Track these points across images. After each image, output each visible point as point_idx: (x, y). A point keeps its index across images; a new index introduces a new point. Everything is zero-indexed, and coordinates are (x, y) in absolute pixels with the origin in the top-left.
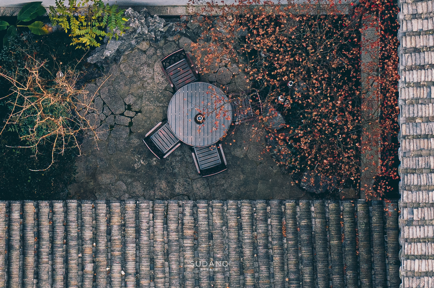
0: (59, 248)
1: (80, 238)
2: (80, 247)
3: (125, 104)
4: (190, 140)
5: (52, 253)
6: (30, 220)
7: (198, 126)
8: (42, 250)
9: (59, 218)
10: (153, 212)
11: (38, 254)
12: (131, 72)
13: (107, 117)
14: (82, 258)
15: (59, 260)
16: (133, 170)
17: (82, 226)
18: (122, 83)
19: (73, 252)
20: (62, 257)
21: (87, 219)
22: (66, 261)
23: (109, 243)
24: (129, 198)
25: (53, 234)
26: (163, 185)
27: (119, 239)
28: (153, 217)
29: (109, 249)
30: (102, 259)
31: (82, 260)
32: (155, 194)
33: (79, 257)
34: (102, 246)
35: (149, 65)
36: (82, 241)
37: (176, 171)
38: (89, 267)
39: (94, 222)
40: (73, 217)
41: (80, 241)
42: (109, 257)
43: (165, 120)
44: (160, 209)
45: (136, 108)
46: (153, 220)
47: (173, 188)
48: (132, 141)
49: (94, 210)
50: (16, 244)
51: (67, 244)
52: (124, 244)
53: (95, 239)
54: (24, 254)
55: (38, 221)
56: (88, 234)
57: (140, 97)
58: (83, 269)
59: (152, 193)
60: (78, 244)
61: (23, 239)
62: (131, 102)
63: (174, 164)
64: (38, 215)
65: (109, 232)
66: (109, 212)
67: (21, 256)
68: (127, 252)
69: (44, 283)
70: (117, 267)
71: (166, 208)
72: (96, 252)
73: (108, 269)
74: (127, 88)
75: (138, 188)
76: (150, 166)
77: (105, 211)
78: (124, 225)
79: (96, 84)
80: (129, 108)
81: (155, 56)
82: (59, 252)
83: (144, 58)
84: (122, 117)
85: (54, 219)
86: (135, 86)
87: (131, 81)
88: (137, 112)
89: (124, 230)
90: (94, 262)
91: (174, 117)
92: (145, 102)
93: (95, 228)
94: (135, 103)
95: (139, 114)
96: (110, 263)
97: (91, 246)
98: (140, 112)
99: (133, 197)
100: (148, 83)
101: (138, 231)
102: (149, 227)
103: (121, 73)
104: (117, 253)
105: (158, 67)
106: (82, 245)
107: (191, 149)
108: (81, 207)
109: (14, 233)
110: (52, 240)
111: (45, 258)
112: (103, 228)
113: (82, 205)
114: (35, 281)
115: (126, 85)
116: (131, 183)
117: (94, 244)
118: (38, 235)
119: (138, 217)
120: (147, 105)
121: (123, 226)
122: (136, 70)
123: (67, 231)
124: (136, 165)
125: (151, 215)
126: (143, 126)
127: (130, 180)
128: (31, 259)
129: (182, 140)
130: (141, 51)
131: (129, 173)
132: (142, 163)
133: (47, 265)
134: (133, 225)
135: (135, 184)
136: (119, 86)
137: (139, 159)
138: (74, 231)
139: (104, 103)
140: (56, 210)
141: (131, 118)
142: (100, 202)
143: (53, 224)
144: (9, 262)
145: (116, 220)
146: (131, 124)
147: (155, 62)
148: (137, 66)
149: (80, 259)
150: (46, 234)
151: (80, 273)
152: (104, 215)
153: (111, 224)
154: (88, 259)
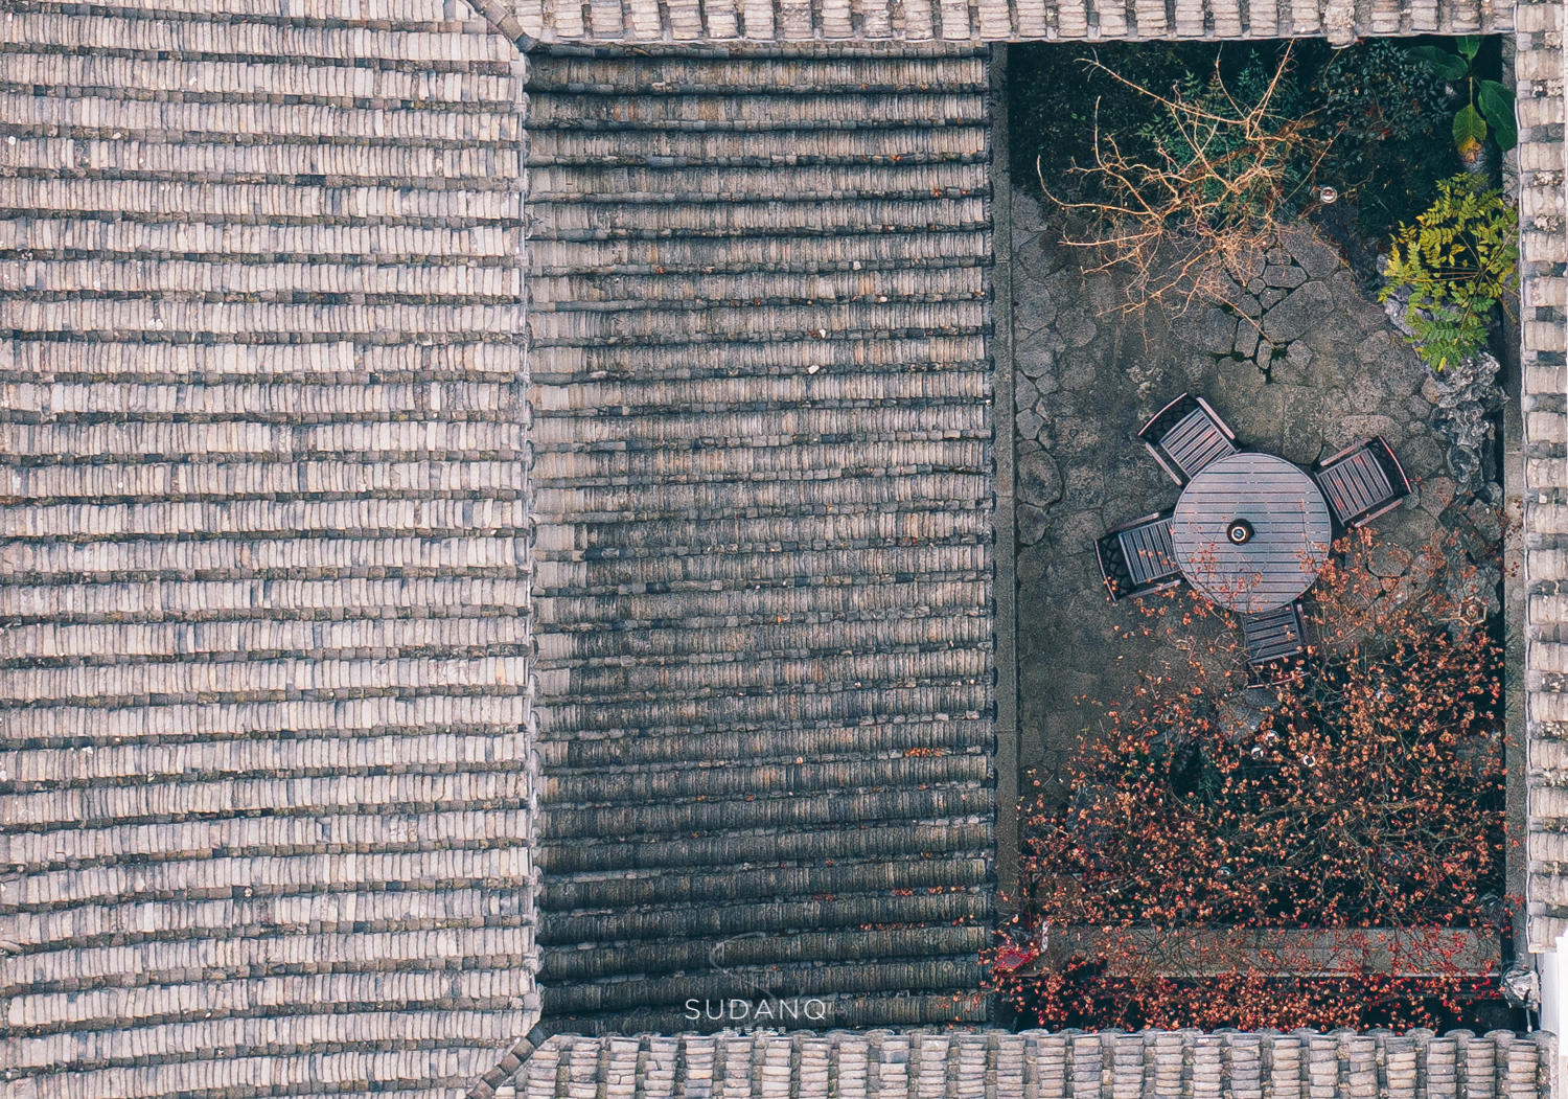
0: (874, 216)
1: (899, 266)
2: (876, 266)
3: (1288, 343)
4: (1190, 508)
5: (861, 198)
6: (941, 144)
7: (1224, 528)
8: (868, 174)
9: (947, 214)
11: (857, 164)
12: (1367, 358)
13: (1257, 297)
14: (850, 271)
15: (842, 216)
16: (1124, 365)
17: (927, 269)
18: (1340, 334)
19: (864, 249)
20: (851, 223)
21: (945, 282)
22: (841, 233)
23: (886, 334)
25: (908, 200)
26: (1087, 439)
27: (895, 358)
28: (950, 439)
29: (870, 336)
30: (846, 319)
31: (843, 271)
33: (851, 263)
34: (877, 318)
35: (1384, 401)
36: (890, 271)
37: (1124, 471)
38: (825, 288)
39: (939, 298)
40: (948, 245)
41: (892, 265)
42: (851, 336)
43: (1242, 445)
45: (1279, 370)
46: (944, 439)
47: (1079, 462)
48: (1196, 361)
49: (969, 296)
50: (882, 111)
51: (885, 232)
52: (884, 371)
53: (896, 300)
54: (858, 130)
55: (939, 163)
56: (907, 284)
57: (1305, 381)
58: (822, 273)
60: (883, 261)
61: (896, 127)
62: (1293, 358)
63: (1140, 463)
64: (956, 162)
65: (913, 334)
66: (962, 334)
67: (853, 125)
68: (864, 379)
69: (786, 181)
70: (825, 354)
72: (862, 303)
73: (823, 333)
74: (1329, 348)
75: (1080, 376)
76: (1134, 405)
77: (963, 323)
78: (931, 370)
79: (1338, 269)
80: (1279, 354)
81: (1407, 417)
82: (863, 216)
83: (1403, 389)
84: (1255, 337)
85: (945, 202)
86: (1334, 368)
87: (1346, 357)
88: (1267, 372)
89: (918, 370)
90: (840, 298)
91: (1243, 468)
92: (1293, 393)
93: (923, 302)
94: (1291, 367)
95: (1264, 378)
96: (836, 338)
97: (879, 291)
98: (1269, 380)
100: (1340, 399)
101: (916, 404)
102: (927, 430)
103: (1365, 333)
104: (860, 354)
105: (1378, 424)
106: (880, 271)
107: (1168, 512)
108: (975, 266)
109: (910, 105)
110: (893, 198)
111: (848, 182)
112: (923, 319)
113: (979, 269)
114: (792, 159)
115: (1336, 344)
116: (1091, 358)
117: (884, 299)
118: (905, 164)
119: (950, 402)
120: (1286, 397)
121: (928, 368)
122: (1373, 370)
123: (914, 232)
124: (1136, 369)
125: (957, 435)
126: (1233, 388)
127: (1099, 354)
128: (844, 147)
129: (1190, 487)
130: (1421, 383)
131: (1118, 353)
132: (1143, 386)
133: (830, 187)
134: (930, 393)
135: (1090, 367)
136: (1333, 329)
137: (1152, 379)
138: (913, 249)
139: (1290, 291)
140: (966, 205)
141: (1254, 359)
142: (986, 310)
143: (932, 198)
144: (837, 94)
145: (941, 351)
146: (1239, 357)
147: (1394, 417)
148: (1383, 373)
149: (847, 265)
150: (904, 182)
151: (813, 267)
152: (955, 322)
153: (933, 340)
154: (846, 285)
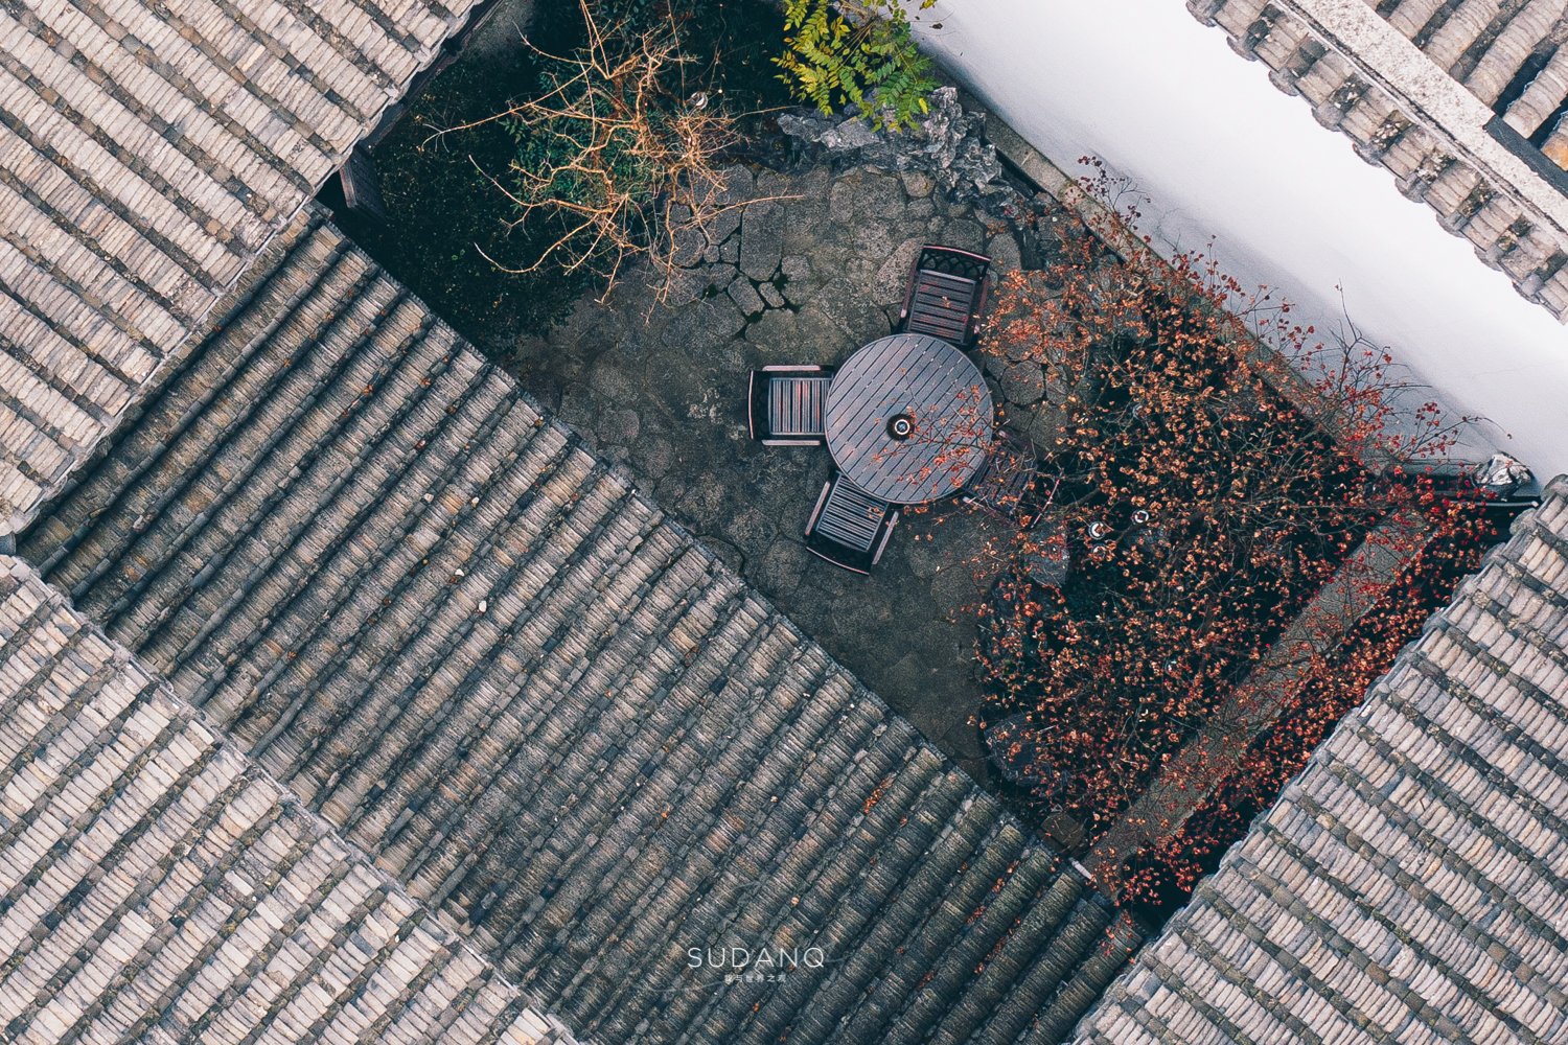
0: (400, 447)
1: (459, 464)
2: (443, 482)
3: (779, 269)
4: (846, 451)
5: (376, 445)
6: (390, 342)
7: (886, 438)
8: (362, 422)
9: (452, 388)
10: (647, 537)
11: (346, 424)
12: (846, 215)
13: (721, 261)
14: (428, 508)
15: (378, 472)
16: (681, 413)
17: (482, 443)
18: (809, 220)
19: (420, 479)
20: (390, 469)
21: (505, 438)
22: (390, 486)
23: (506, 524)
24: (624, 462)
25: (412, 409)
26: (715, 495)
27: (532, 533)
28: (638, 548)
29: (495, 536)
30: (465, 543)
31: (424, 512)
32: (681, 499)
33: (423, 500)
34: (487, 518)
35: (892, 232)
36: (458, 473)
37: (765, 488)
38: (425, 538)
39: (514, 455)
40: (479, 408)
41: (454, 469)
42: (483, 552)
43: (830, 370)
44: (665, 542)
45: (795, 295)
46: (633, 553)
47: (728, 519)
48: (728, 353)
49: (534, 430)
50: (321, 366)
51: (422, 452)
52: (535, 551)
53: (485, 492)
54: (319, 398)
55: (404, 358)
56: (480, 470)
57: (821, 281)
58: (410, 530)
59: (679, 491)
60: (443, 473)
61: (344, 367)
62: (794, 275)
63: (772, 470)
64: (413, 345)
65: (525, 502)
66: (560, 463)
67: (311, 399)
68: (527, 572)
69: (309, 491)
70: (479, 585)
71: (679, 552)
72: (464, 519)
73: (459, 572)
74: (811, 238)
75: (660, 457)
76: (720, 434)
77: (552, 453)
78: (567, 514)
79: (755, 177)
80: (780, 282)
81: (920, 225)
82: (393, 455)
83: (895, 209)
84: (751, 290)
85: (441, 381)
86: (831, 249)
87: (832, 232)
88: (788, 305)
89: (558, 524)
90: (443, 534)
91: (851, 380)
92: (821, 298)
93: (506, 470)
94: (800, 283)
95: (790, 312)
96: (474, 564)
97: (465, 497)
98: (795, 309)
99: (632, 466)
100: (860, 266)
101: (584, 549)
102: (614, 560)
103: (824, 200)
104: (504, 557)
105: (907, 252)
106: (450, 482)
107: (833, 472)
108: (513, 404)
109: (336, 339)
110: (400, 420)
111: (354, 442)
112: (521, 482)
113: (519, 401)
114: (295, 472)
115: (813, 230)
116: (652, 435)
117: (476, 500)
118: (380, 386)
119: (607, 522)
120: (821, 308)
121: (563, 515)
122: (860, 220)
123: (443, 427)
124: (694, 408)
125: (639, 540)
126: (777, 343)
127: (656, 427)
128: (323, 421)
129: (829, 437)
130: (904, 190)
131: (669, 410)
132: (712, 414)
133: (345, 460)
134: (586, 530)
135: (661, 443)
136: (799, 222)
137: (712, 401)
138: (455, 441)
139: (738, 231)
140: (459, 367)
141: (767, 306)
142: (558, 426)
143: (429, 389)
144: (275, 390)
145: (560, 489)
146: (756, 317)
147: (911, 235)
148: (869, 213)
149: (421, 506)
150: (395, 398)
151: (398, 532)
152: (545, 458)
153: (544, 489)
154: (438, 519)
